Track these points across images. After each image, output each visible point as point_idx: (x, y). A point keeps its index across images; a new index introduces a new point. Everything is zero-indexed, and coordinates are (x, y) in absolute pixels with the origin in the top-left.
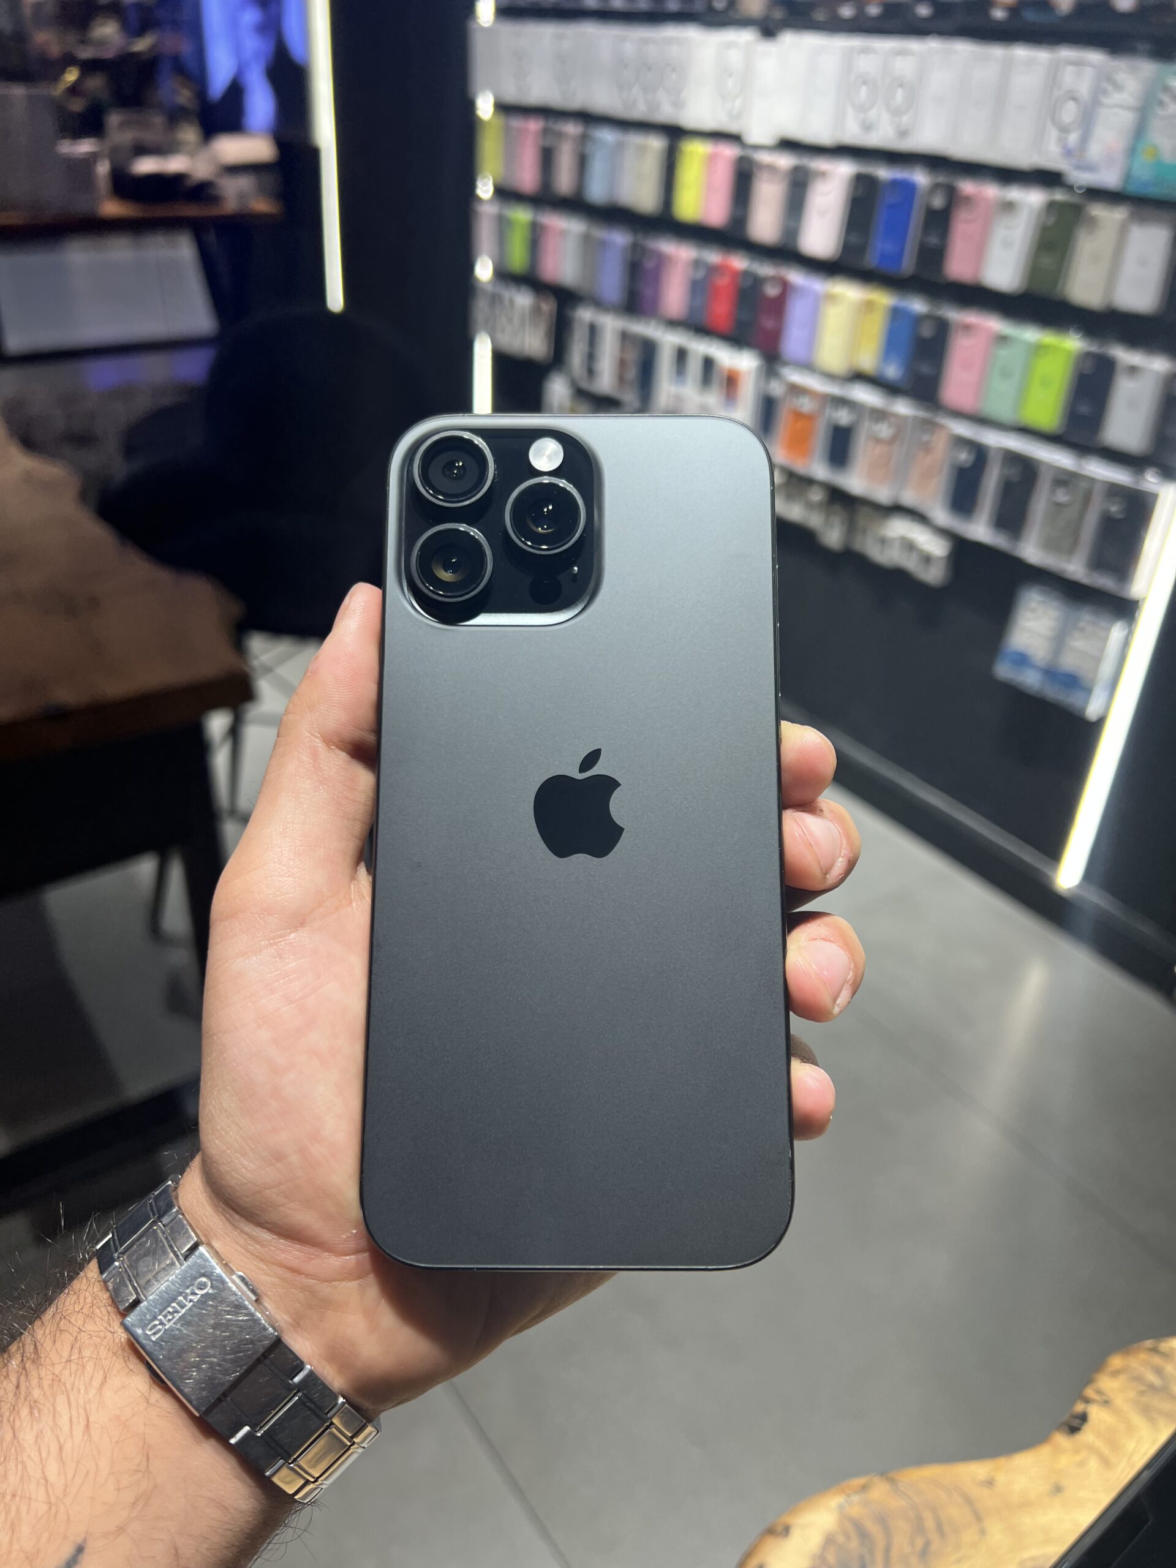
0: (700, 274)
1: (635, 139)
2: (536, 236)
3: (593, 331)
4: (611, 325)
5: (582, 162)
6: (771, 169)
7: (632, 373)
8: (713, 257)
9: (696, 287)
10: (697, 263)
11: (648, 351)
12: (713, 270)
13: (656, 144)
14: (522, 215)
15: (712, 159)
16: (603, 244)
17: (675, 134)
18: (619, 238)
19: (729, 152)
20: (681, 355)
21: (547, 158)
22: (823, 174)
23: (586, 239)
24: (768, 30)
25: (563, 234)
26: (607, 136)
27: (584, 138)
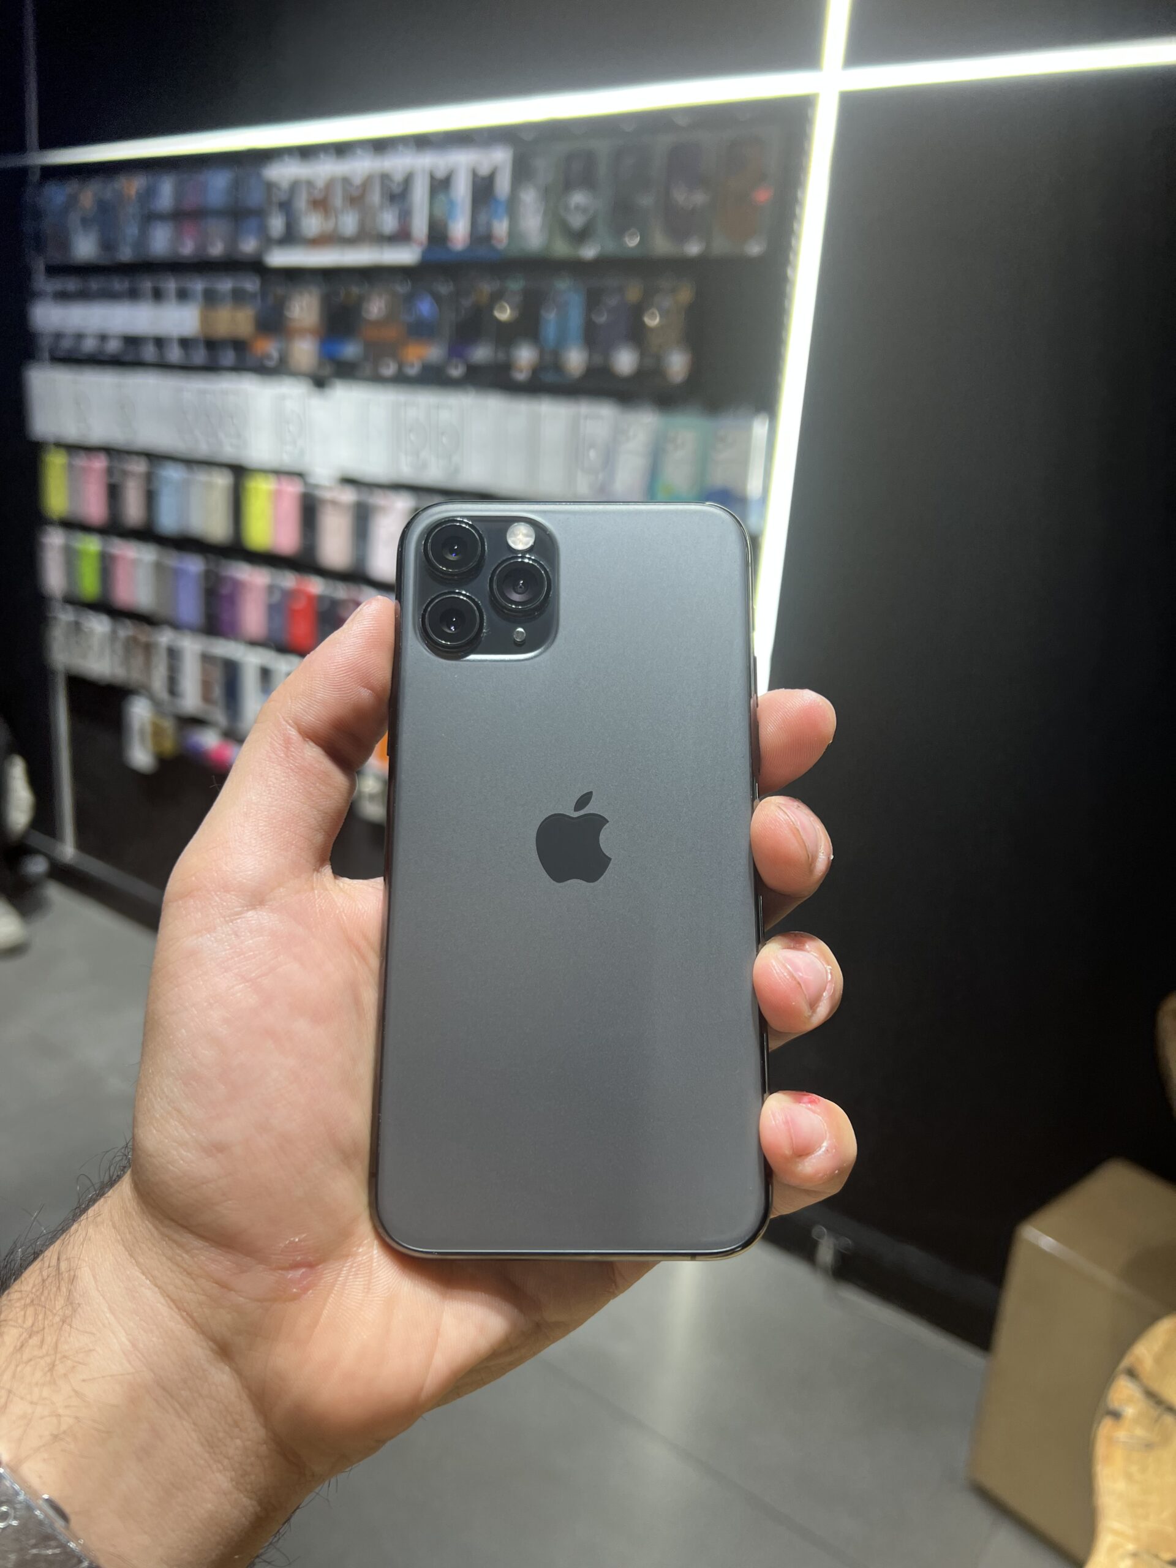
0: (277, 597)
1: (202, 477)
2: (107, 565)
3: (173, 654)
4: (191, 647)
5: (151, 498)
6: (334, 503)
7: (218, 692)
8: (289, 580)
9: (273, 610)
10: (271, 589)
11: (231, 672)
12: (289, 595)
13: (222, 481)
14: (91, 545)
15: (277, 495)
16: (177, 573)
17: (239, 472)
18: (194, 565)
19: (293, 489)
20: (266, 674)
21: (114, 493)
22: (382, 509)
23: (159, 567)
24: (320, 383)
25: (134, 563)
26: (172, 474)
27: (149, 478)
